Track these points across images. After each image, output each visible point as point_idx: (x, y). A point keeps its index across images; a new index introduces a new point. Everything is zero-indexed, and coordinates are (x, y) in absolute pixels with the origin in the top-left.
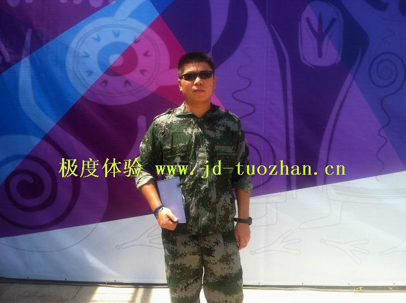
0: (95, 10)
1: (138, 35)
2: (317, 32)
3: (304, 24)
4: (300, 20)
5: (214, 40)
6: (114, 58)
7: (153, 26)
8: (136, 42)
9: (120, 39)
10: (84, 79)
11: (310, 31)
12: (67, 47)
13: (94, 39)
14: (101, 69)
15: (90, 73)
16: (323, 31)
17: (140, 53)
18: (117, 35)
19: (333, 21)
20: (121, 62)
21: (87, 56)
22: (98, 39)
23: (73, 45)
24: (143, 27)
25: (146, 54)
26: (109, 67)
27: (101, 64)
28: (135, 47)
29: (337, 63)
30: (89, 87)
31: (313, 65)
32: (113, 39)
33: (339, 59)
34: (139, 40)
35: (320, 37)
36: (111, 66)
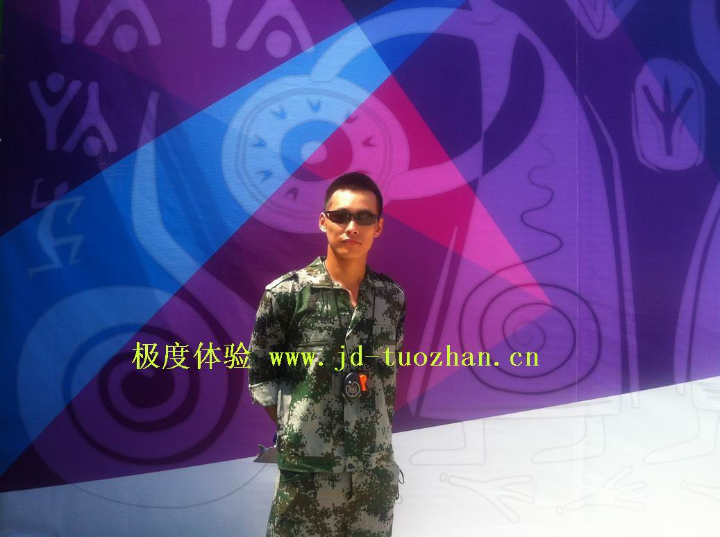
0: (276, 62)
1: (353, 109)
2: (662, 109)
3: (639, 95)
4: (633, 90)
5: (487, 120)
6: (310, 150)
7: (381, 94)
8: (350, 120)
9: (322, 115)
10: (254, 186)
11: (650, 110)
12: (225, 128)
13: (275, 113)
14: (287, 168)
15: (267, 174)
16: (673, 109)
17: (356, 139)
18: (316, 107)
19: (688, 93)
20: (323, 157)
21: (261, 144)
22: (282, 115)
23: (236, 124)
24: (362, 96)
25: (367, 143)
26: (300, 164)
27: (286, 160)
28: (349, 130)
29: (697, 165)
30: (264, 201)
31: (657, 168)
32: (310, 116)
33: (701, 157)
34: (356, 119)
35: (667, 119)
36: (305, 163)
